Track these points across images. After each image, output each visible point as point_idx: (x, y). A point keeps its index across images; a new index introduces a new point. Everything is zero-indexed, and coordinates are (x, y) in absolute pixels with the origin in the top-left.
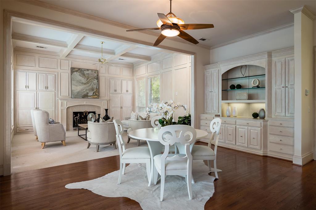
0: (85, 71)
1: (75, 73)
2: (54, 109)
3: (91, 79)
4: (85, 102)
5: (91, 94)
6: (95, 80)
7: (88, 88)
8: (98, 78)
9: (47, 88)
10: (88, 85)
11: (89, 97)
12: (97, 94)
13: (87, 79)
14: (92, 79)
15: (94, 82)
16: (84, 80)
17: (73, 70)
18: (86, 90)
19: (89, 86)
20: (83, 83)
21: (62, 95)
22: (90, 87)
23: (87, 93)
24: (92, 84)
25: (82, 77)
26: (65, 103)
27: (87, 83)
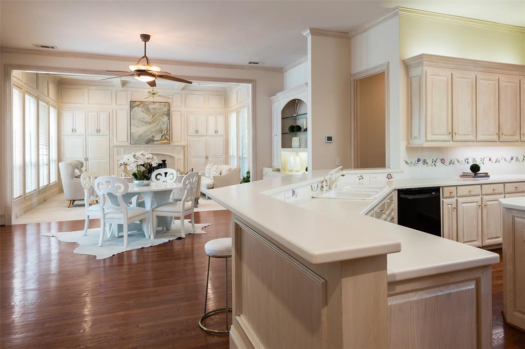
0: (150, 104)
1: (136, 108)
2: (108, 160)
3: (158, 116)
4: (150, 150)
5: (158, 137)
6: (165, 116)
7: (154, 130)
8: (168, 114)
9: (98, 131)
10: (154, 125)
11: (155, 143)
12: (167, 136)
13: (153, 116)
14: (160, 116)
15: (163, 120)
16: (148, 118)
17: (133, 104)
18: (151, 132)
19: (156, 126)
20: (146, 122)
21: (118, 140)
22: (158, 128)
23: (153, 137)
24: (160, 124)
25: (146, 113)
26: (123, 151)
27: (153, 122)
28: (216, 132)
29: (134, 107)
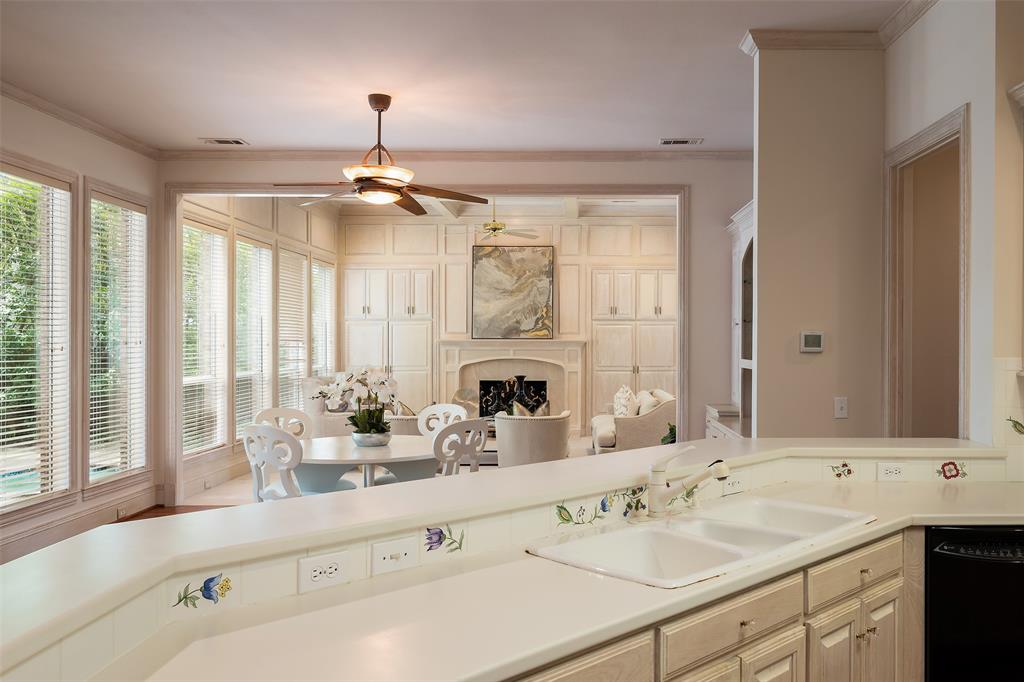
0: (512, 251)
1: (484, 261)
2: (430, 372)
3: (530, 277)
4: (512, 352)
5: (528, 323)
6: (544, 277)
7: (520, 308)
8: (551, 272)
9: (411, 310)
10: (521, 296)
11: (522, 335)
12: (547, 320)
13: (519, 278)
14: (534, 275)
15: (540, 285)
16: (507, 281)
17: (478, 253)
18: (514, 312)
19: (524, 299)
20: (505, 291)
21: (449, 330)
22: (528, 302)
23: (518, 322)
24: (532, 293)
25: (505, 272)
26: (457, 352)
27: (519, 290)
28: (658, 310)
29: (481, 259)
